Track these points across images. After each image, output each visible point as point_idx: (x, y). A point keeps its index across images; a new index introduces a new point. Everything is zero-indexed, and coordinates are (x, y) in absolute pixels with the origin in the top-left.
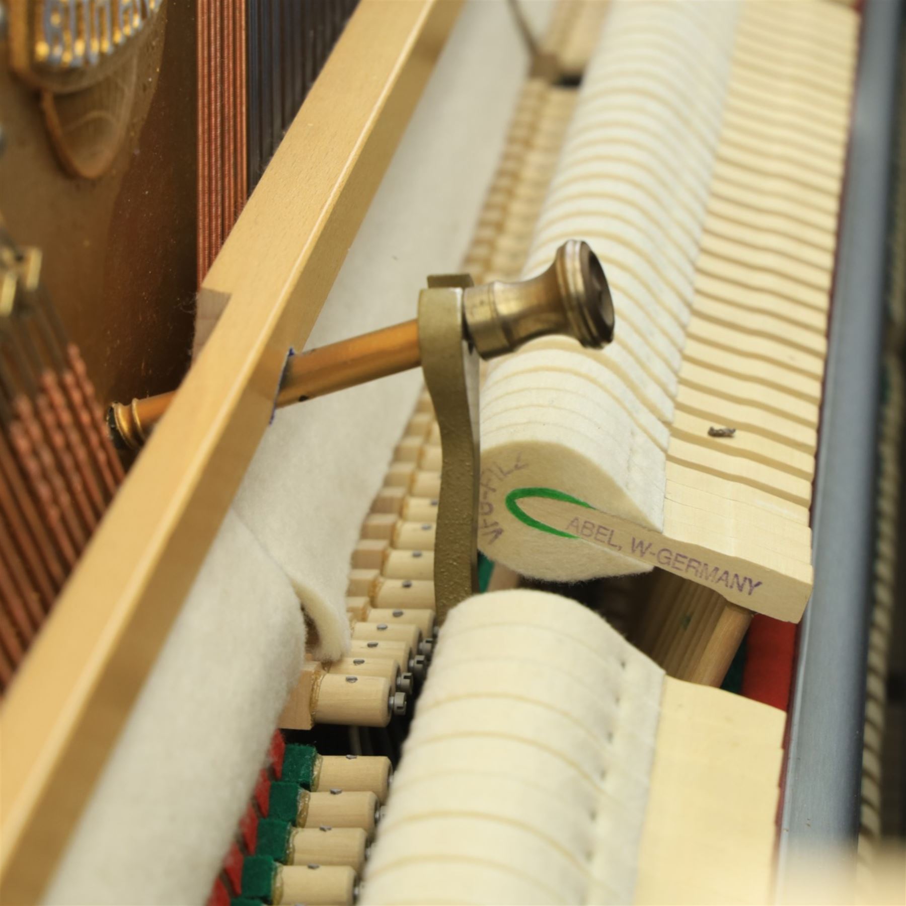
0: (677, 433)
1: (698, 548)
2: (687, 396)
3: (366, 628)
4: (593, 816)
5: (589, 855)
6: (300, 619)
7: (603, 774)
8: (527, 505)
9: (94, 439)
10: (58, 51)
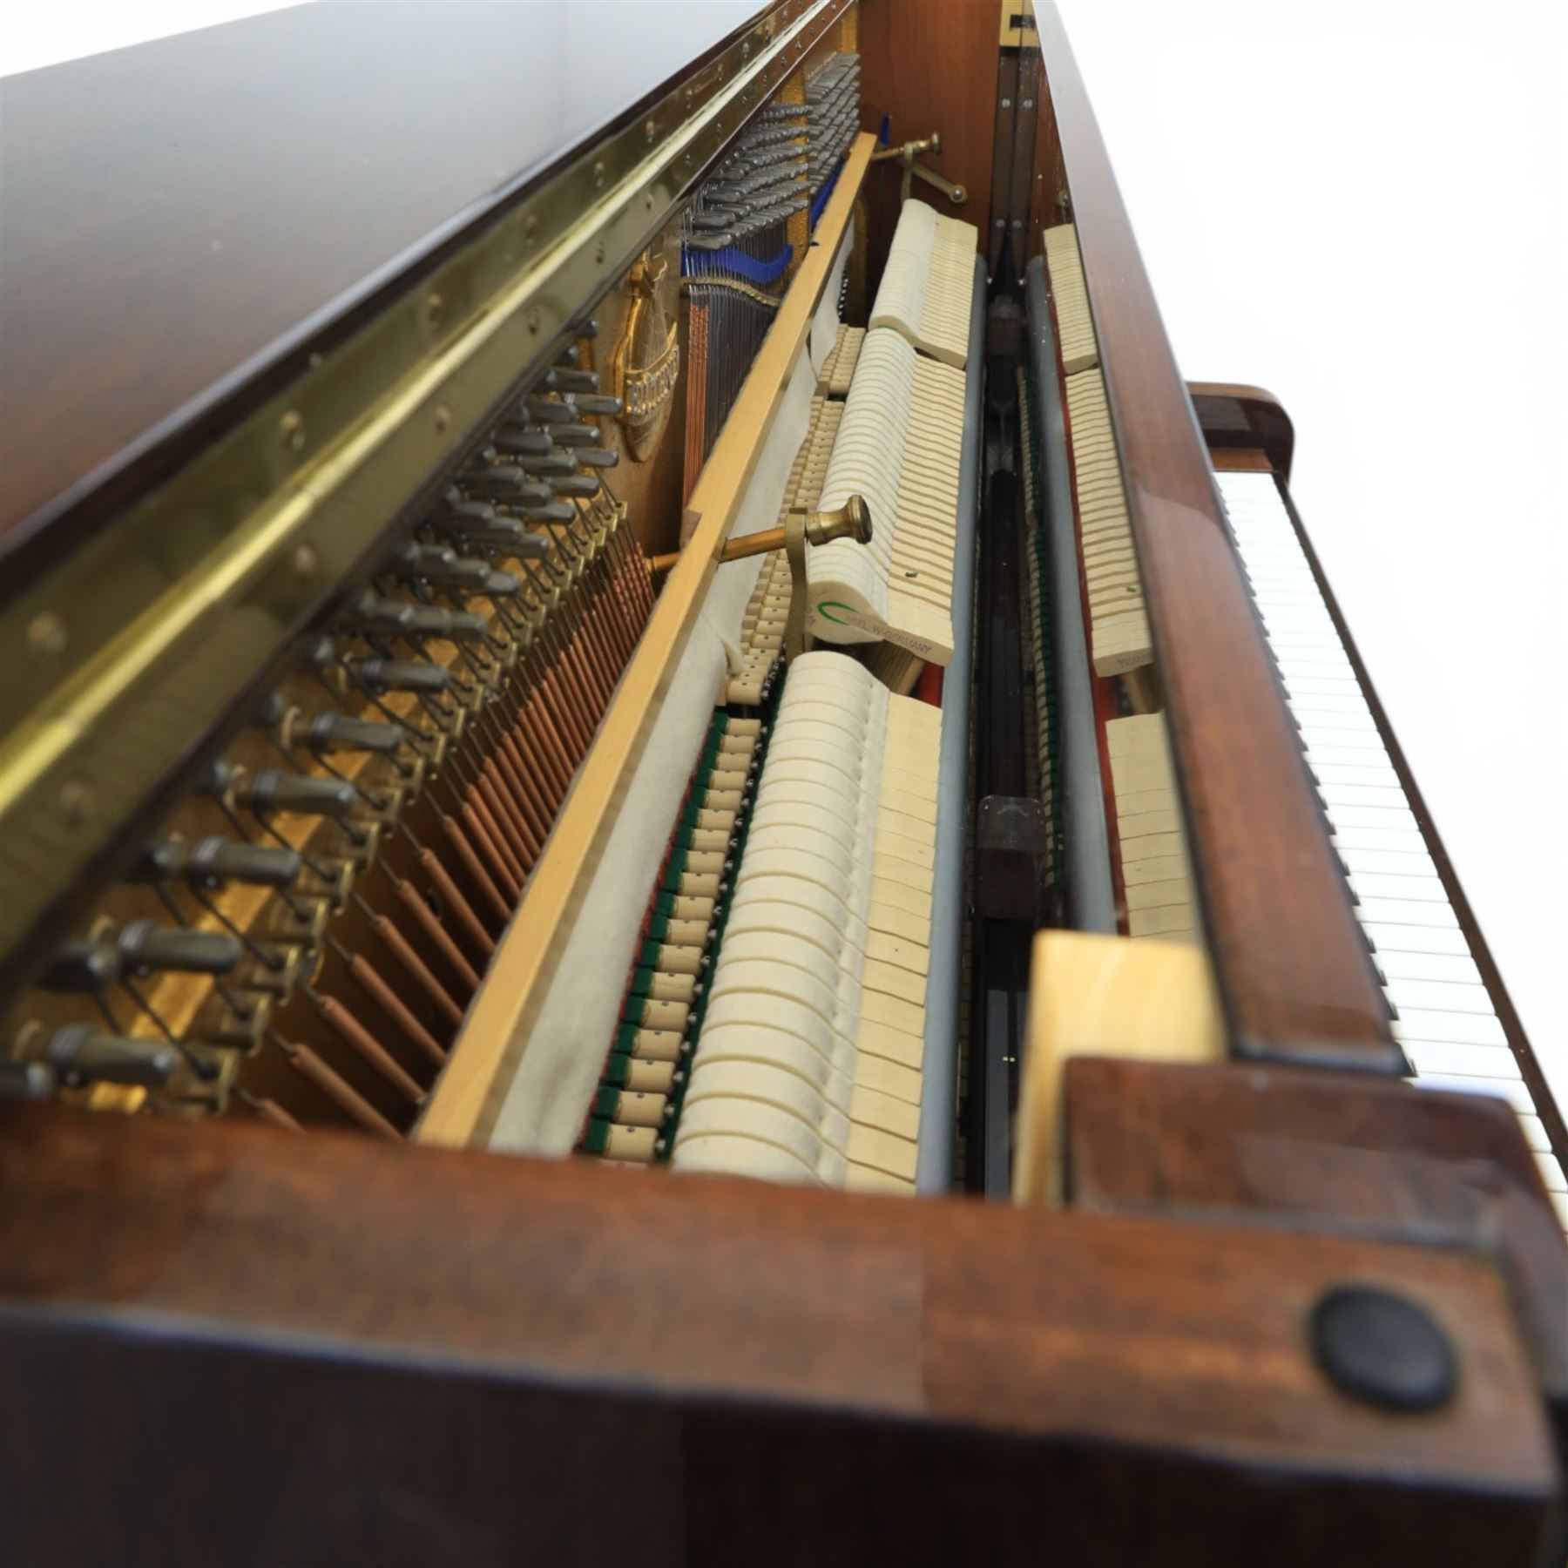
0: (892, 575)
1: (904, 632)
2: (896, 557)
3: (750, 658)
4: (860, 759)
5: (859, 778)
6: (725, 659)
7: (864, 739)
8: (827, 609)
9: (644, 583)
10: (635, 409)
